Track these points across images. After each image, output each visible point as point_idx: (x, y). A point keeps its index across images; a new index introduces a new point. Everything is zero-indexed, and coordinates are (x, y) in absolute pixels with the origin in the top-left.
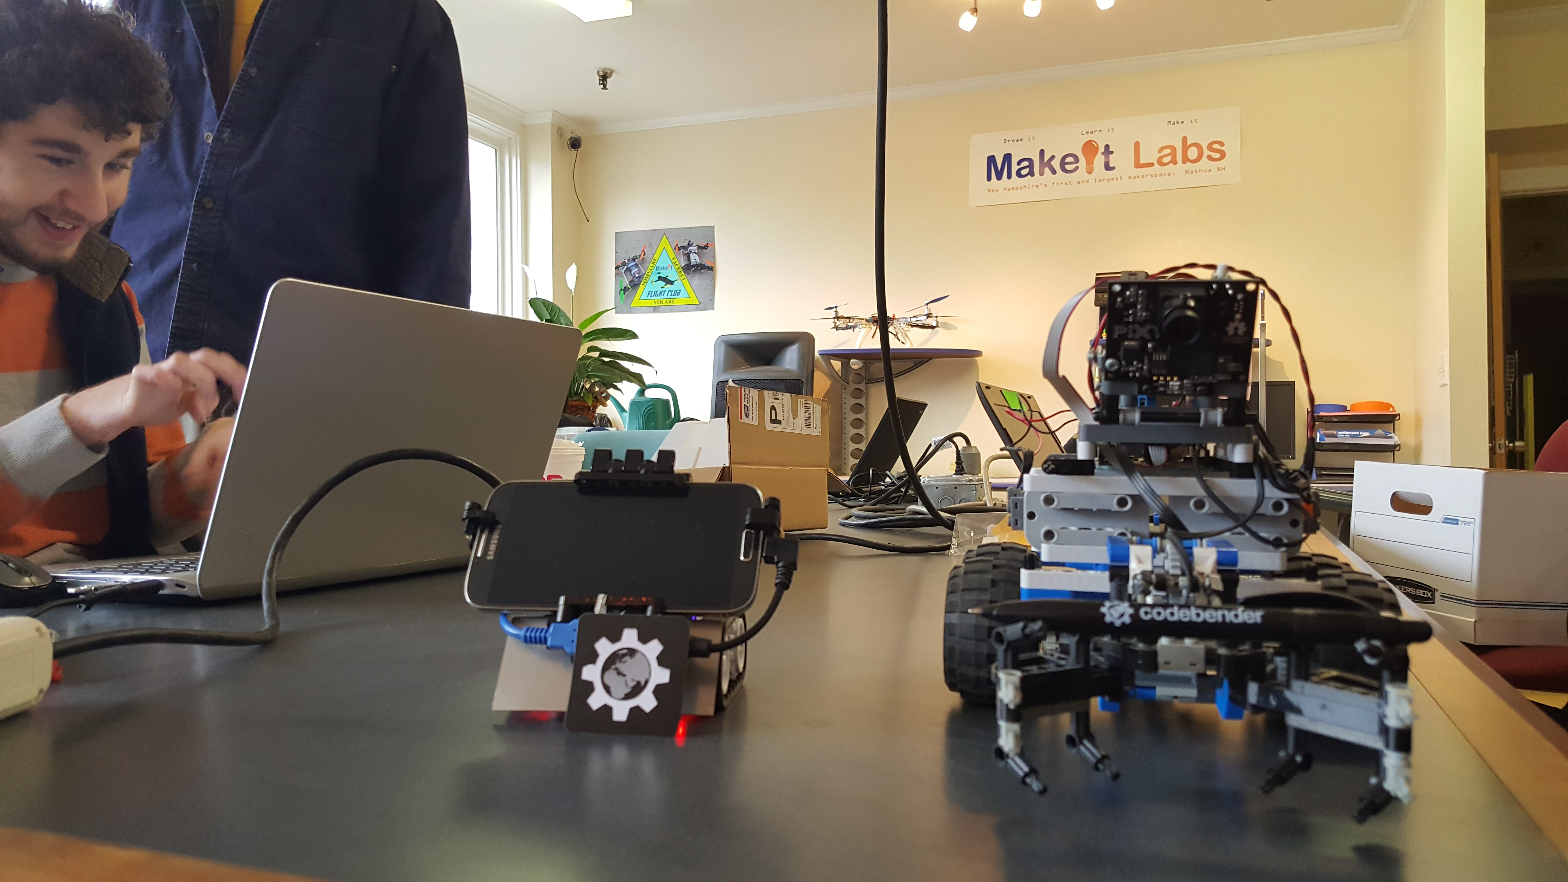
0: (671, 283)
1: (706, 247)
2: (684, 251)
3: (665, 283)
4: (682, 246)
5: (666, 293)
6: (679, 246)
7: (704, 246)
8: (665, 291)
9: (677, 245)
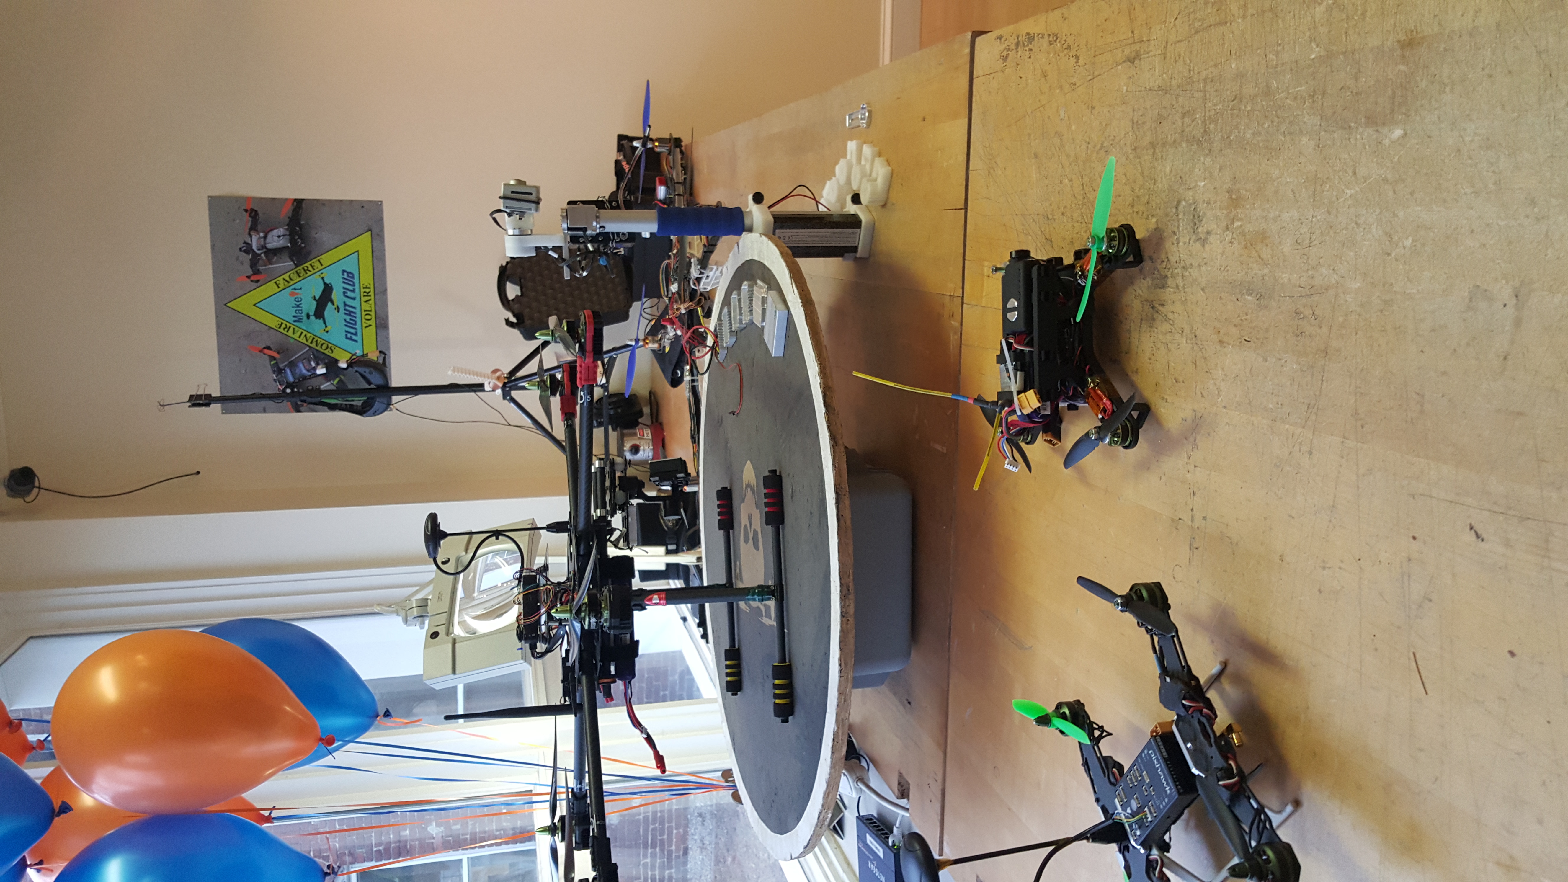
0: (328, 289)
1: (253, 214)
2: (261, 262)
3: (330, 304)
4: (251, 267)
5: (349, 302)
6: (250, 272)
7: (250, 219)
8: (345, 305)
9: (248, 277)
